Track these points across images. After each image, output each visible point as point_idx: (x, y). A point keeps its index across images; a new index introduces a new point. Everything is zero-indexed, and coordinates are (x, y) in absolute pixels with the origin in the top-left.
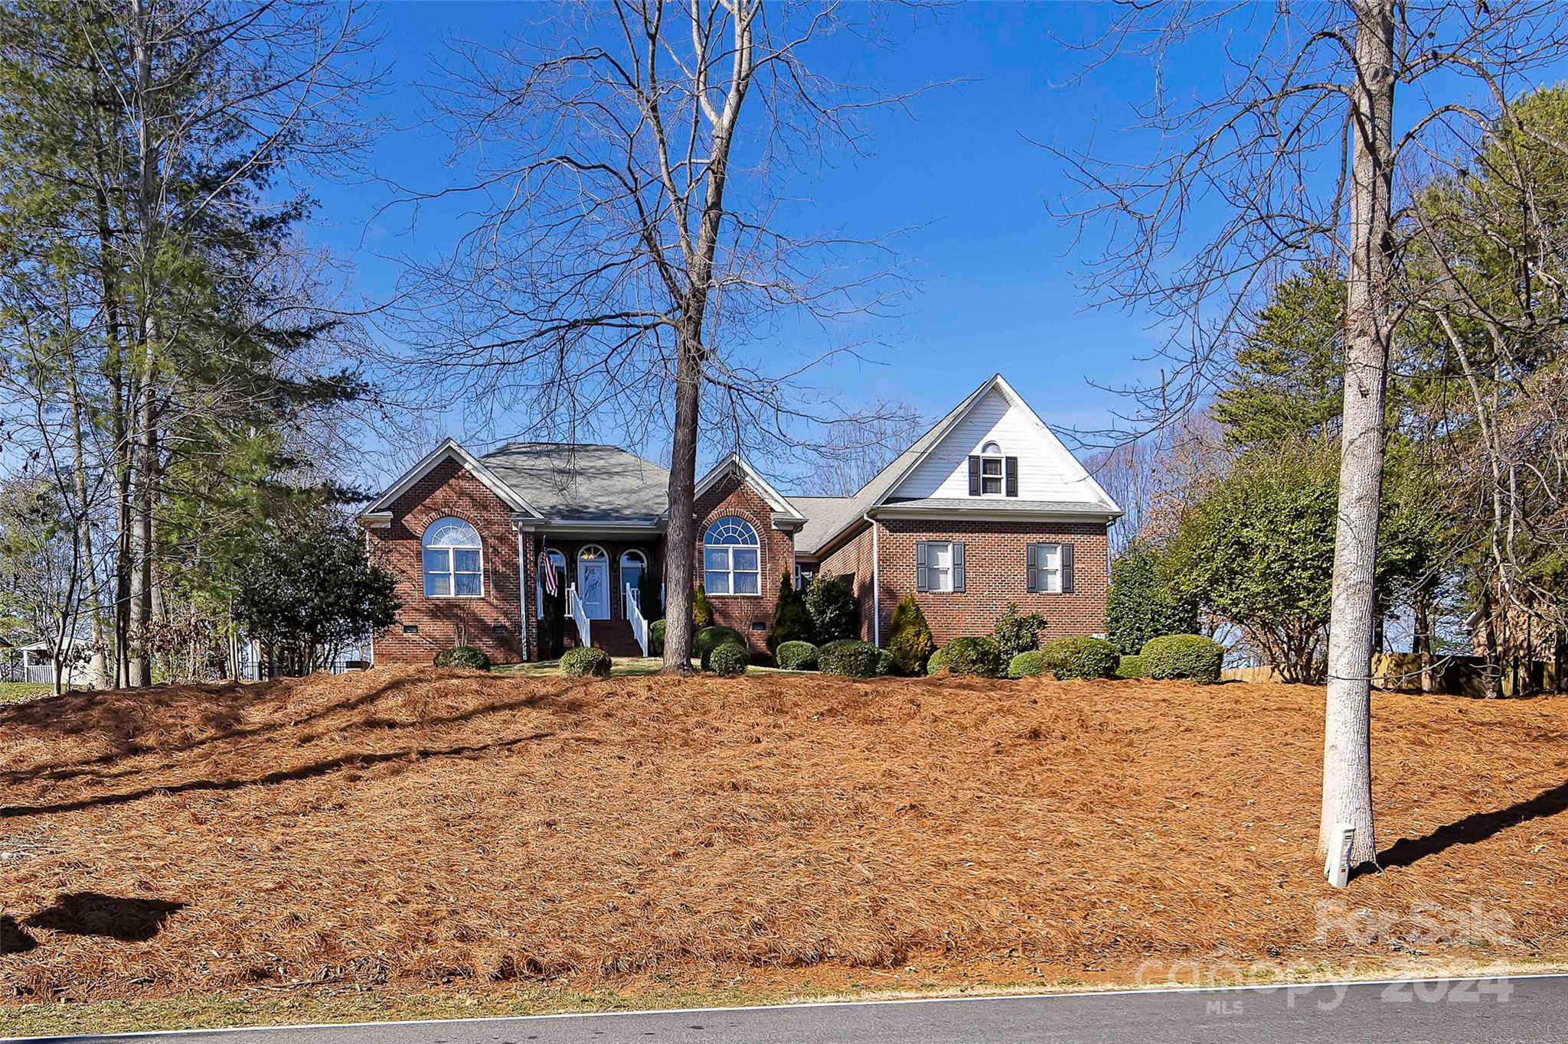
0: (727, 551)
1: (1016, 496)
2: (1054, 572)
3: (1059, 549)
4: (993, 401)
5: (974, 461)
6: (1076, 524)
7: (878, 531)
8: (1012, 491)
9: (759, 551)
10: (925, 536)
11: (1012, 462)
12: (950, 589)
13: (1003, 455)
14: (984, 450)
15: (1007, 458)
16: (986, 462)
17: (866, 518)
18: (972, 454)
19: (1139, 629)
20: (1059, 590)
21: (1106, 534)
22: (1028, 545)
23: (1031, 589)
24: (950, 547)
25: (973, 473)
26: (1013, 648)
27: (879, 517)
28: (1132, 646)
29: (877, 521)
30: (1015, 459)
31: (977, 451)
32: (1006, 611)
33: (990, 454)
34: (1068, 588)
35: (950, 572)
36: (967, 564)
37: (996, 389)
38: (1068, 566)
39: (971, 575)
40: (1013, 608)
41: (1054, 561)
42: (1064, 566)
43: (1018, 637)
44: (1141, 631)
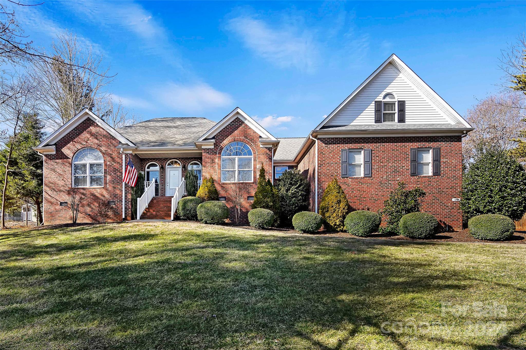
0: (234, 159)
1: (404, 122)
2: (428, 164)
3: (431, 151)
4: (391, 70)
5: (378, 104)
6: (442, 137)
7: (318, 145)
8: (402, 119)
9: (253, 158)
10: (346, 146)
11: (402, 104)
12: (362, 175)
13: (396, 100)
14: (384, 98)
15: (399, 101)
16: (386, 104)
17: (311, 137)
18: (376, 100)
19: (490, 196)
20: (430, 174)
21: (461, 141)
22: (411, 149)
23: (413, 174)
24: (362, 152)
25: (378, 111)
26: (402, 210)
27: (319, 137)
28: (485, 206)
29: (318, 139)
30: (404, 102)
31: (380, 98)
32: (398, 187)
33: (388, 99)
34: (437, 172)
35: (362, 166)
36: (373, 161)
37: (391, 63)
38: (437, 161)
39: (375, 167)
40: (402, 185)
41: (428, 157)
42: (434, 161)
43: (405, 203)
44: (492, 197)
